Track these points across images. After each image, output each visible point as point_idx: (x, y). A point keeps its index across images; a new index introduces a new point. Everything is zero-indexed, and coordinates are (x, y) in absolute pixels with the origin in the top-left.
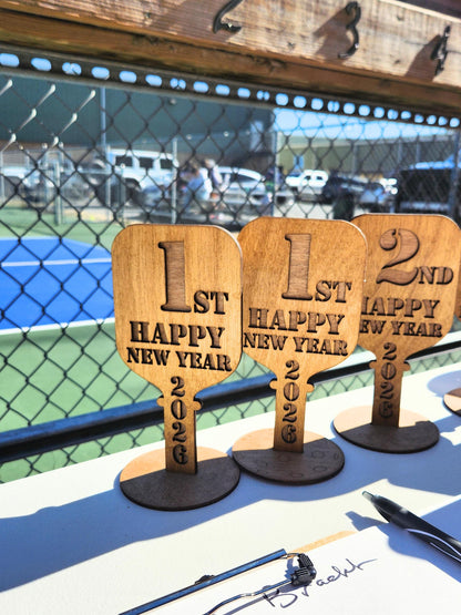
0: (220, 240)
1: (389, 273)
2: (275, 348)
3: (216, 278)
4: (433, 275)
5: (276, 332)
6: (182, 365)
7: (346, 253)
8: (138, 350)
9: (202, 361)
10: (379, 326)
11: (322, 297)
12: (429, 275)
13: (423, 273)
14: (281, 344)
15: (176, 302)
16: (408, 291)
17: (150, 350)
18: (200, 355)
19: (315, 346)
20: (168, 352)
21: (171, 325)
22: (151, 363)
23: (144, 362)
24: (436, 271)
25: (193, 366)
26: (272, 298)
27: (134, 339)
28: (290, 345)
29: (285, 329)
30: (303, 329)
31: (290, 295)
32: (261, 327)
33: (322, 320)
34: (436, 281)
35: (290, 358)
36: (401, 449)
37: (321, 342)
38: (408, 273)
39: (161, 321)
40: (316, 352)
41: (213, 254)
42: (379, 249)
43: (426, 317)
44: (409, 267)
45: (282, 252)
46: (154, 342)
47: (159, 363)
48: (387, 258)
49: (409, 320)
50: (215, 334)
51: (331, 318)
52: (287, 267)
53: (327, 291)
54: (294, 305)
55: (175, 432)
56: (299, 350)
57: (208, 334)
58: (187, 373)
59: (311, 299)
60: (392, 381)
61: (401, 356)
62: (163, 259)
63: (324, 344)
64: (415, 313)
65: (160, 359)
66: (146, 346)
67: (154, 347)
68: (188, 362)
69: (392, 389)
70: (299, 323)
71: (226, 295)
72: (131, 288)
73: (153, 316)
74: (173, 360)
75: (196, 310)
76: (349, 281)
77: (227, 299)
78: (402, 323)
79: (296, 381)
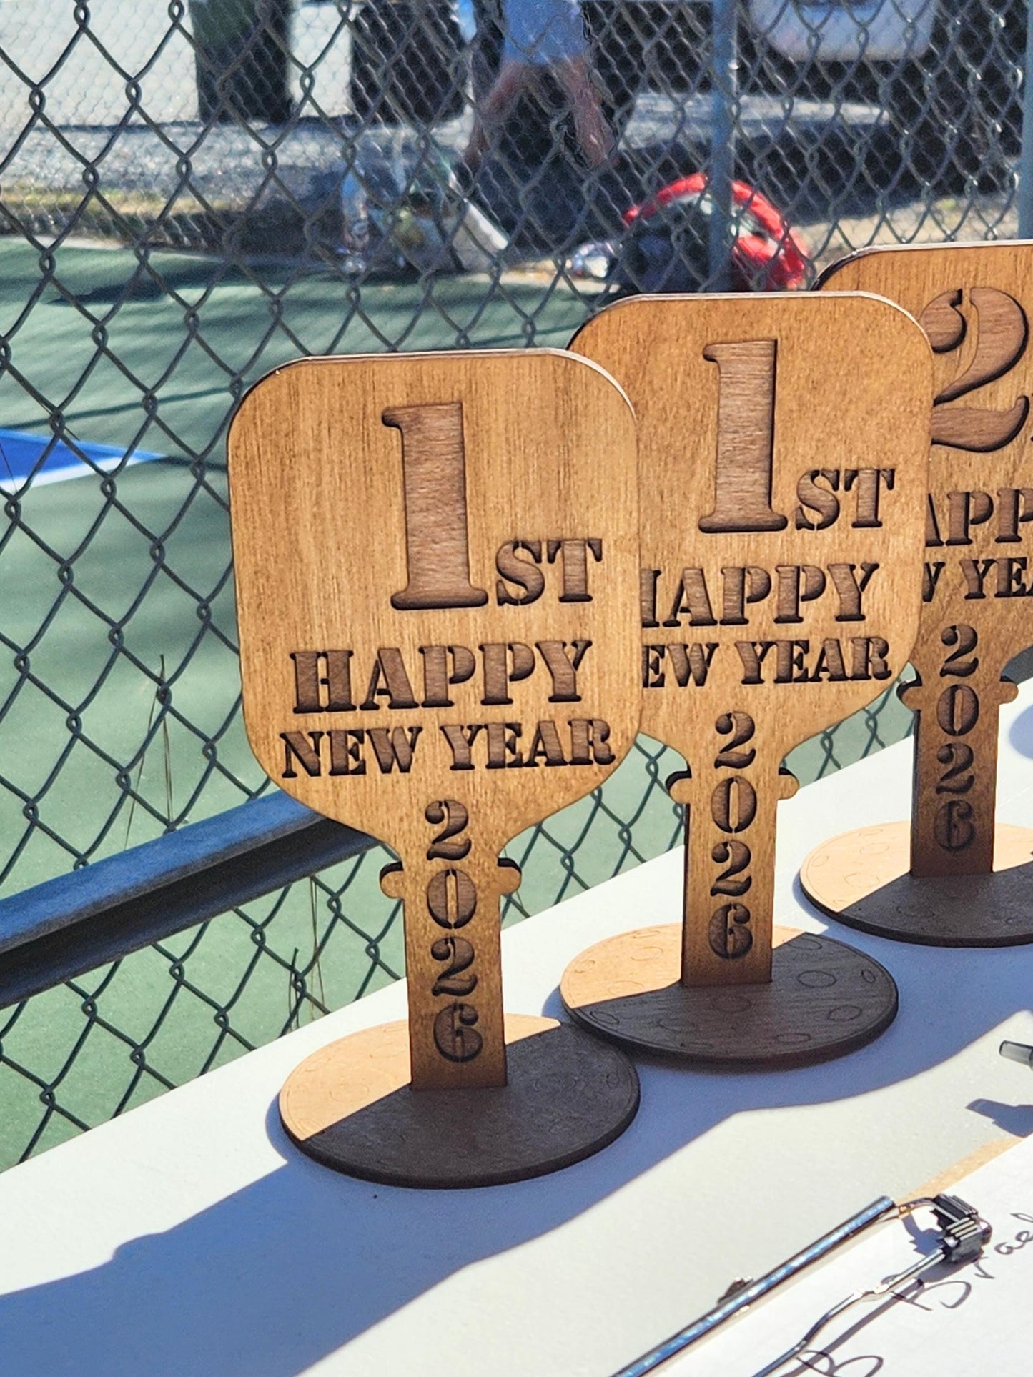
0: (577, 389)
2: (683, 683)
3: (564, 499)
5: (683, 633)
6: (461, 765)
7: (877, 386)
8: (316, 735)
9: (524, 744)
11: (815, 517)
14: (699, 666)
15: (440, 582)
16: (1003, 465)
17: (358, 734)
18: (516, 727)
19: (798, 662)
20: (415, 731)
21: (423, 650)
22: (361, 770)
23: (338, 770)
25: (494, 764)
27: (304, 706)
28: (727, 666)
29: (710, 622)
30: (761, 614)
31: (719, 519)
33: (815, 582)
35: (727, 706)
37: (815, 646)
39: (389, 642)
40: (803, 678)
41: (554, 432)
44: (1004, 395)
45: (696, 398)
46: (369, 706)
47: (386, 770)
49: (1010, 550)
50: (562, 663)
51: (842, 573)
52: (709, 439)
53: (825, 500)
54: (734, 548)
55: (438, 967)
56: (753, 679)
57: (539, 664)
58: (478, 786)
59: (782, 526)
60: (969, 739)
61: (990, 661)
62: (398, 455)
63: (823, 653)
64: (1025, 529)
65: (388, 755)
66: (345, 721)
67: (368, 720)
68: (478, 752)
69: (969, 761)
70: (752, 600)
71: (596, 544)
73: (367, 630)
74: (431, 752)
75: (502, 599)
76: (885, 464)
77: (598, 558)
78: (989, 563)
79: (748, 772)
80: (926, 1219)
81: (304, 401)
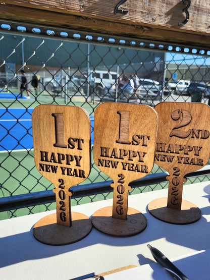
1: (176, 132)
2: (113, 167)
4: (199, 134)
5: (113, 159)
6: (63, 174)
7: (147, 121)
8: (44, 165)
9: (72, 172)
10: (171, 158)
11: (135, 143)
12: (197, 133)
13: (193, 132)
14: (116, 165)
16: (186, 141)
17: (49, 166)
18: (71, 169)
19: (132, 167)
20: (57, 167)
21: (58, 154)
22: (50, 172)
23: (47, 171)
24: (201, 132)
25: (68, 174)
26: (112, 142)
27: (42, 160)
28: (120, 166)
29: (118, 158)
30: (126, 158)
31: (120, 141)
32: (106, 156)
33: (135, 154)
34: (200, 137)
35: (120, 173)
36: (178, 222)
37: (135, 165)
38: (186, 132)
39: (53, 152)
40: (133, 170)
42: (171, 119)
43: (195, 155)
44: (187, 129)
45: (116, 120)
46: (51, 161)
47: (53, 172)
48: (175, 124)
49: (186, 156)
50: (78, 160)
51: (140, 153)
52: (118, 127)
53: (138, 140)
54: (122, 146)
55: (60, 205)
56: (124, 169)
57: (74, 159)
58: (65, 177)
59: (130, 144)
60: (178, 187)
61: (182, 175)
62: (54, 121)
63: (137, 166)
64: (189, 153)
65: (53, 170)
66: (48, 163)
67: (50, 164)
68: (66, 172)
69: (177, 191)
70: (124, 155)
71: (83, 140)
72: (40, 135)
73: (51, 149)
74: (59, 171)
75: (69, 147)
76: (148, 135)
77: (83, 143)
78: (183, 157)
79: (123, 184)
81: (41, 110)
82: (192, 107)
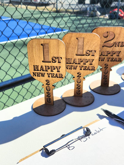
0: (59, 43)
1: (106, 44)
2: (74, 69)
3: (58, 53)
4: (119, 44)
5: (74, 65)
6: (49, 77)
8: (36, 73)
9: (55, 75)
10: (103, 59)
11: (88, 55)
12: (118, 44)
13: (116, 44)
14: (76, 68)
15: (46, 60)
16: (111, 49)
17: (40, 73)
18: (54, 74)
19: (86, 68)
20: (45, 73)
21: (45, 66)
22: (40, 76)
23: (38, 76)
24: (120, 43)
25: (52, 77)
26: (73, 55)
27: (35, 70)
28: (78, 68)
29: (77, 64)
30: (82, 64)
31: (78, 54)
32: (70, 63)
33: (87, 61)
34: (120, 46)
35: (78, 72)
36: (110, 94)
37: (87, 67)
38: (112, 44)
39: (42, 65)
40: (86, 70)
41: (57, 47)
42: (103, 37)
43: (117, 56)
44: (112, 42)
45: (76, 43)
46: (40, 71)
47: (42, 76)
48: (105, 40)
49: (112, 57)
50: (58, 69)
51: (90, 60)
52: (77, 46)
53: (89, 53)
54: (79, 57)
55: (47, 94)
56: (81, 69)
57: (56, 68)
58: (50, 79)
59: (84, 55)
60: (107, 74)
61: (109, 67)
62: (42, 48)
63: (88, 68)
64: (113, 55)
65: (42, 75)
66: (38, 72)
67: (40, 72)
69: (107, 76)
70: (81, 62)
71: (61, 58)
72: (33, 56)
73: (40, 64)
74: (46, 75)
75: (53, 62)
76: (95, 50)
77: (62, 59)
78: (110, 58)
79: (80, 78)
80: (85, 130)
81: (34, 42)
82: (115, 29)
